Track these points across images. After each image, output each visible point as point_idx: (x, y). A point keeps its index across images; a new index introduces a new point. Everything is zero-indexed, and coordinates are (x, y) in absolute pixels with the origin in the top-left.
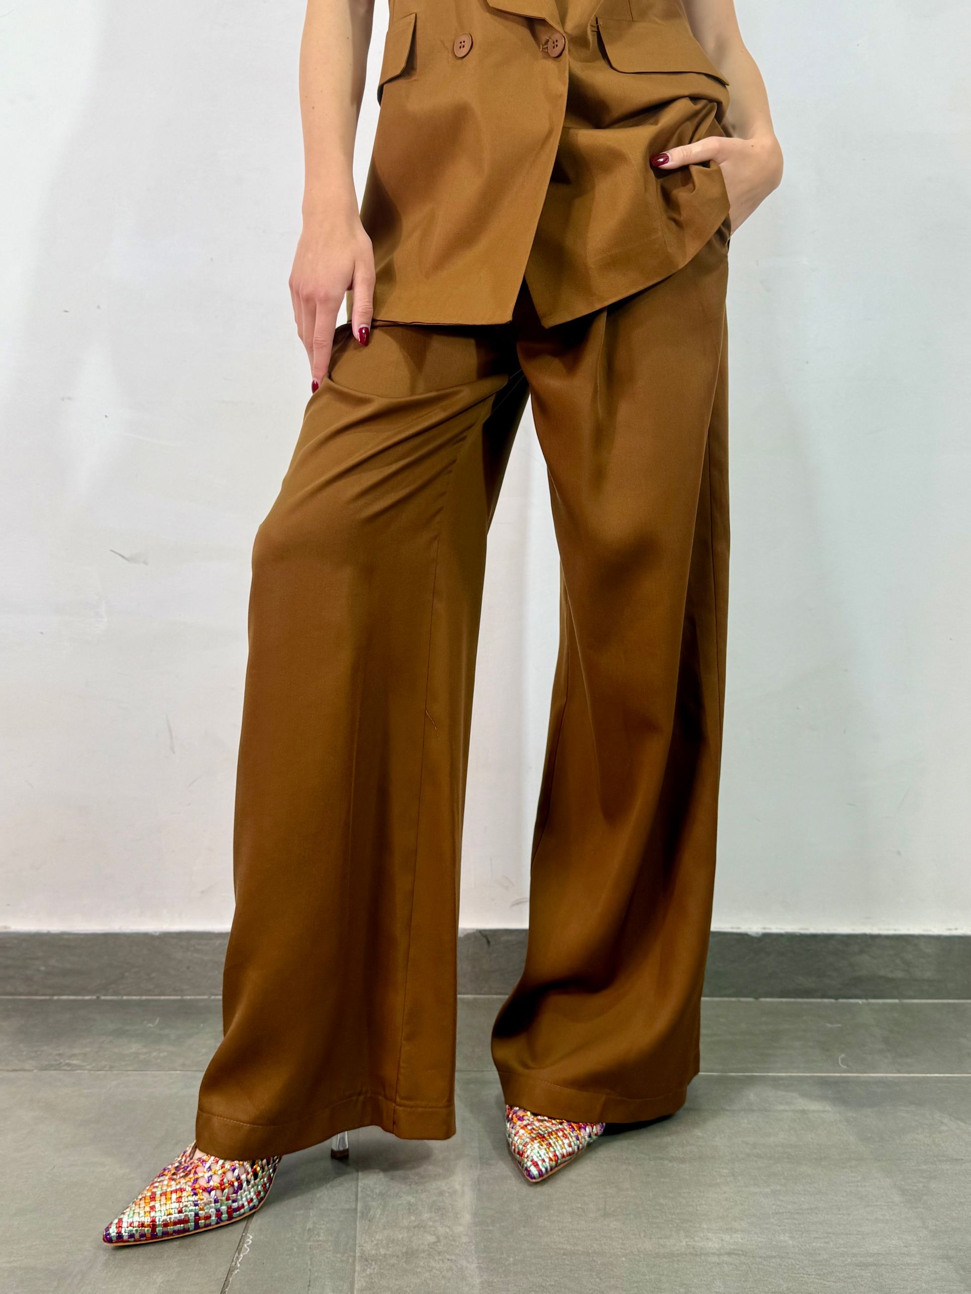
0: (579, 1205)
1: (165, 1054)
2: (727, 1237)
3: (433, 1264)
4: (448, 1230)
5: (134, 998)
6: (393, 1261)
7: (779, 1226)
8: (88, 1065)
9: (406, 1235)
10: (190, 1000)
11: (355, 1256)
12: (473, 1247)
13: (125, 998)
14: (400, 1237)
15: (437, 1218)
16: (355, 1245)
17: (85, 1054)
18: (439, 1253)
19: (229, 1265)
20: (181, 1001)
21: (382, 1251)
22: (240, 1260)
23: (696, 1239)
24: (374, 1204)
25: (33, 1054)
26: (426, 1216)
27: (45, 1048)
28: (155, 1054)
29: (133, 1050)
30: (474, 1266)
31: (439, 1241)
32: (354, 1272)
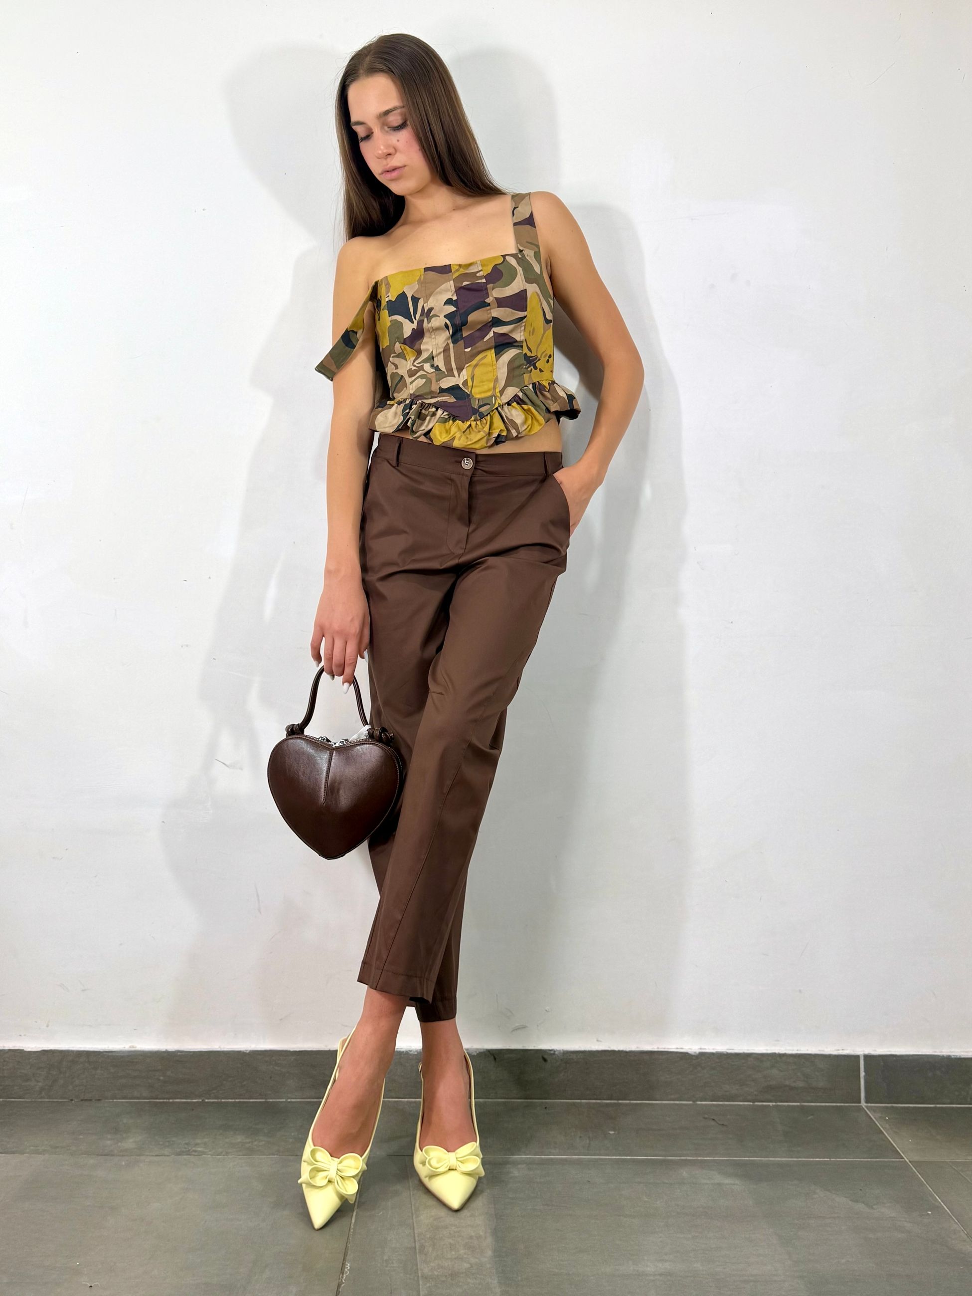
0: (564, 1245)
1: (264, 1143)
2: (660, 1265)
3: (469, 1280)
4: (477, 1260)
5: (230, 1100)
6: (444, 1279)
7: (695, 1258)
8: (210, 1151)
9: (450, 1263)
10: (273, 1102)
11: (418, 1276)
12: (494, 1270)
13: (223, 1100)
14: (446, 1264)
15: (469, 1253)
16: (417, 1269)
17: (205, 1144)
18: (473, 1274)
19: (337, 1281)
20: (266, 1102)
21: (436, 1273)
22: (344, 1278)
23: (640, 1266)
24: (427, 1244)
25: (167, 1144)
26: (462, 1252)
27: (174, 1139)
28: (256, 1143)
29: (239, 1140)
30: (496, 1281)
31: (472, 1267)
32: (419, 1285)
